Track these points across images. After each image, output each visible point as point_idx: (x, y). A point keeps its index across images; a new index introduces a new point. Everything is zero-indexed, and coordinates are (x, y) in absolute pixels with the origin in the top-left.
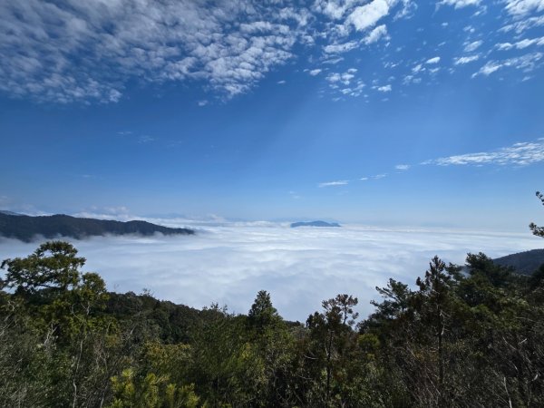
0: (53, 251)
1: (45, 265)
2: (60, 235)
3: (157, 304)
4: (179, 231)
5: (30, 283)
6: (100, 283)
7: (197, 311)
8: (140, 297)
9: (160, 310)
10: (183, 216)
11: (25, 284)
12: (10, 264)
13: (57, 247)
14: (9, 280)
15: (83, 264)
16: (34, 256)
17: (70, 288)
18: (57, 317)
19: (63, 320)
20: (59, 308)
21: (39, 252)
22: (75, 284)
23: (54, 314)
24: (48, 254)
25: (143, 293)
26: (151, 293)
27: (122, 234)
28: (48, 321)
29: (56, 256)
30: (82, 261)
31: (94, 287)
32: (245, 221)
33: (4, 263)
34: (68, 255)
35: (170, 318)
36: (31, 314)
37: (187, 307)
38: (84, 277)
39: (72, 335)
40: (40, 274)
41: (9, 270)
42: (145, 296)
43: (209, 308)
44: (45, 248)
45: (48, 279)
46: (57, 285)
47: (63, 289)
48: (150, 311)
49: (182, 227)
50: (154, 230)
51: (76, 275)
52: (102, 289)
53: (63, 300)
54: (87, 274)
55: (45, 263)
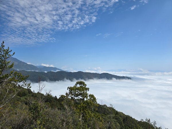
0: (80, 84)
1: (78, 90)
2: (80, 79)
3: (117, 113)
4: (123, 78)
5: (74, 96)
6: (95, 99)
7: (137, 121)
8: (109, 108)
9: (118, 116)
10: (125, 70)
11: (73, 96)
12: (69, 89)
13: (81, 83)
14: (70, 94)
15: (88, 90)
16: (75, 86)
17: (85, 99)
18: (83, 110)
19: (84, 112)
20: (83, 106)
21: (76, 85)
22: (87, 98)
23: (82, 109)
24: (78, 86)
25: (110, 106)
26: (113, 107)
27: (100, 79)
28: (80, 111)
29: (81, 87)
30: (88, 89)
31: (93, 100)
32: (163, 72)
33: (68, 88)
34: (84, 86)
35: (123, 121)
36: (76, 107)
37: (131, 117)
38: (90, 96)
39: (87, 118)
40: (77, 93)
41: (69, 91)
42: (111, 108)
43: (144, 120)
44: (77, 83)
45: (79, 95)
46: (81, 98)
47: (84, 99)
48: (114, 115)
49: (125, 76)
50: (112, 77)
51: (87, 95)
52: (96, 102)
53: (84, 104)
54: (90, 94)
55: (78, 89)
